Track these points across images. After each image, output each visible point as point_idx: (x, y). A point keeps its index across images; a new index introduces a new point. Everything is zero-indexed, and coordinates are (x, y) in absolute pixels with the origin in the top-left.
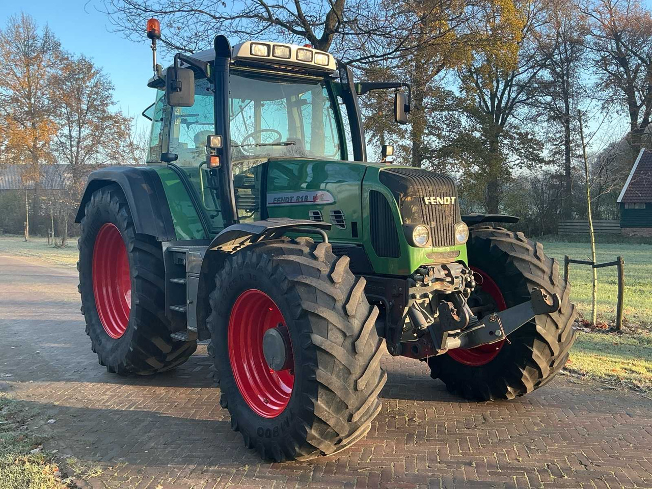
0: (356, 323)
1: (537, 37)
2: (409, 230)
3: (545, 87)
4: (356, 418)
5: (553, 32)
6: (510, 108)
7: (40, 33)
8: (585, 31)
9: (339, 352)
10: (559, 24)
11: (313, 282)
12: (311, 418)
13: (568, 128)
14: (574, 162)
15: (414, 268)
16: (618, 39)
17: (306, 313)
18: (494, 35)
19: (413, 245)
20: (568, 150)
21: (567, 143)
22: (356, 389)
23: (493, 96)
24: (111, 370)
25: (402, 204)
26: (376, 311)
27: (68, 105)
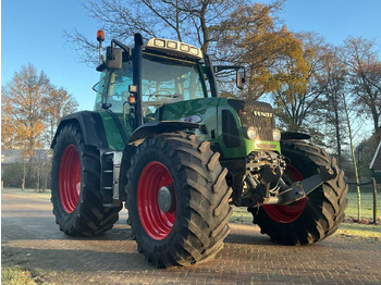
0: (214, 176)
1: (317, 77)
2: (245, 130)
3: (323, 104)
4: (214, 235)
5: (327, 74)
6: (304, 115)
7: (38, 74)
8: (345, 73)
9: (204, 191)
10: (329, 69)
11: (189, 151)
12: (187, 232)
13: (338, 128)
14: (343, 147)
15: (249, 152)
16: (364, 77)
17: (184, 167)
18: (293, 74)
19: (248, 138)
20: (339, 139)
21: (338, 136)
22: (214, 215)
23: (293, 109)
24: (67, 233)
25: (241, 116)
26: (226, 171)
27: (52, 114)
